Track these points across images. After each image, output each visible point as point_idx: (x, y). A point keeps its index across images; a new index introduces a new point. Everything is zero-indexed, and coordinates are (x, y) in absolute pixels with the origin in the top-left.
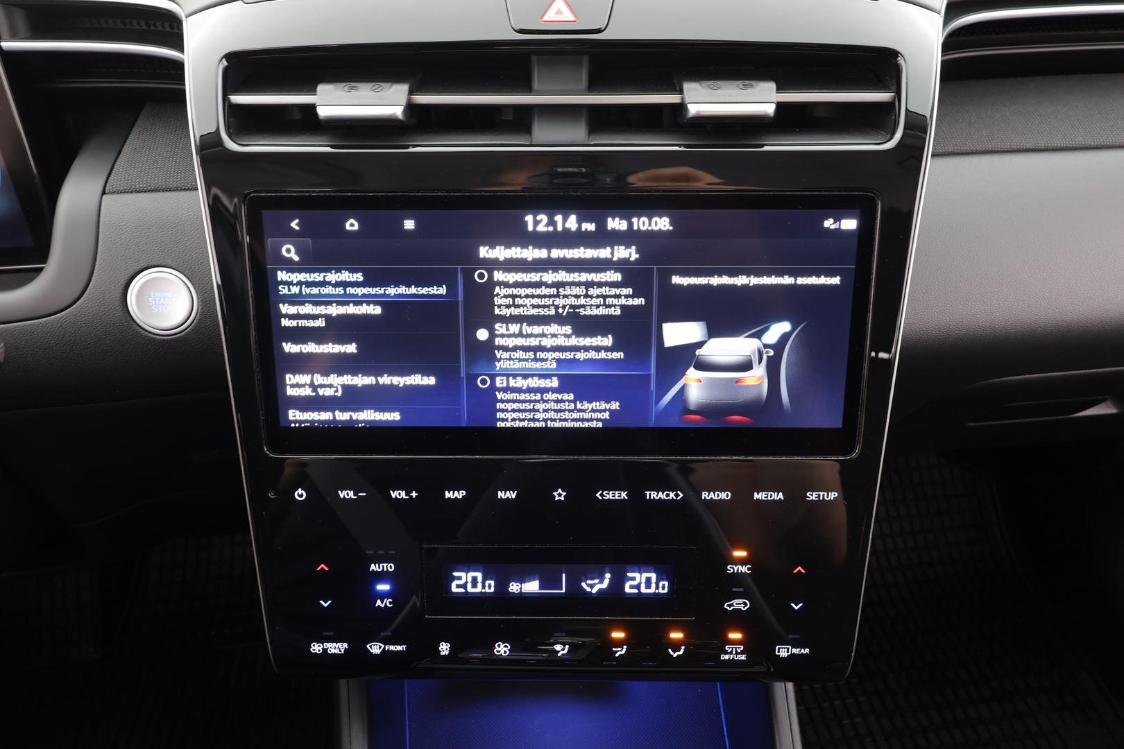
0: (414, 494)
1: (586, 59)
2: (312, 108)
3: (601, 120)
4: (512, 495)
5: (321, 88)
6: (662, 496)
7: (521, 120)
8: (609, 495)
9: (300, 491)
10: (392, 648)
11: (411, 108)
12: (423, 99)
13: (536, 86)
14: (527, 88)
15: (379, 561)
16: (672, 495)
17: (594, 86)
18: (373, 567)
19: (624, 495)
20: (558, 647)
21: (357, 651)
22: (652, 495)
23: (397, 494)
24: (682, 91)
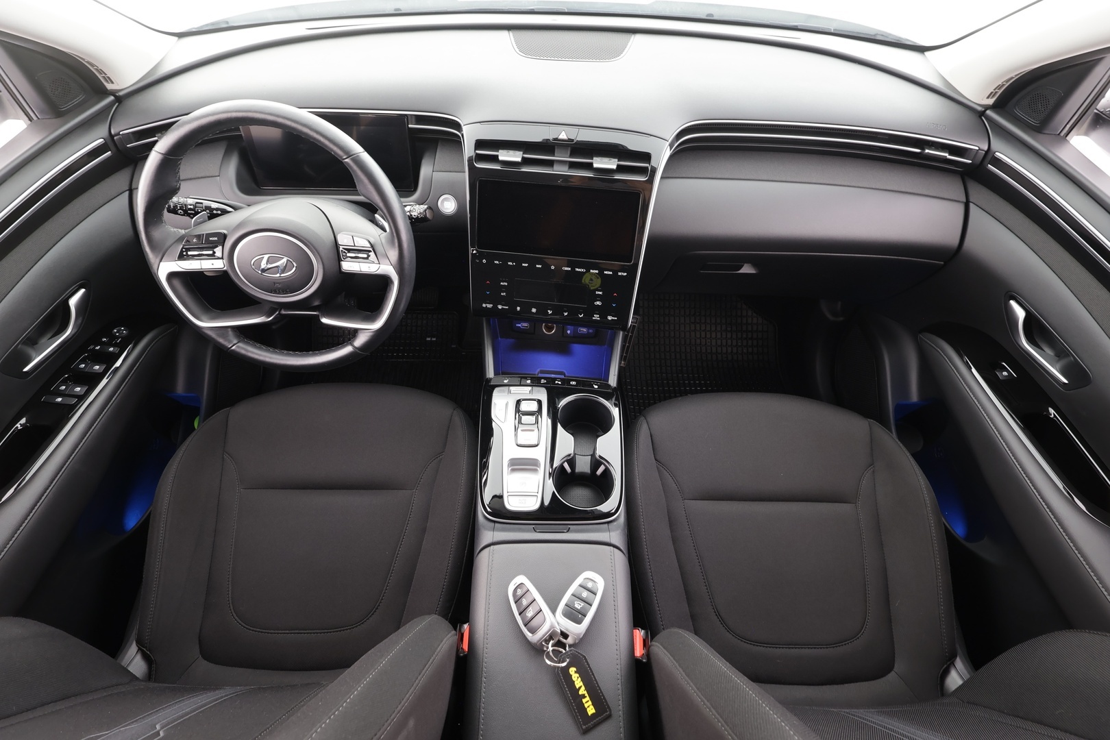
0: (514, 264)
1: (569, 149)
2: (497, 156)
3: (573, 165)
4: (540, 266)
5: (500, 151)
6: (580, 270)
7: (550, 164)
8: (566, 269)
10: (505, 307)
11: (523, 158)
12: (526, 156)
13: (556, 154)
14: (553, 155)
15: (503, 282)
17: (572, 155)
19: (570, 269)
21: (495, 307)
22: (577, 270)
23: (510, 263)
24: (593, 159)
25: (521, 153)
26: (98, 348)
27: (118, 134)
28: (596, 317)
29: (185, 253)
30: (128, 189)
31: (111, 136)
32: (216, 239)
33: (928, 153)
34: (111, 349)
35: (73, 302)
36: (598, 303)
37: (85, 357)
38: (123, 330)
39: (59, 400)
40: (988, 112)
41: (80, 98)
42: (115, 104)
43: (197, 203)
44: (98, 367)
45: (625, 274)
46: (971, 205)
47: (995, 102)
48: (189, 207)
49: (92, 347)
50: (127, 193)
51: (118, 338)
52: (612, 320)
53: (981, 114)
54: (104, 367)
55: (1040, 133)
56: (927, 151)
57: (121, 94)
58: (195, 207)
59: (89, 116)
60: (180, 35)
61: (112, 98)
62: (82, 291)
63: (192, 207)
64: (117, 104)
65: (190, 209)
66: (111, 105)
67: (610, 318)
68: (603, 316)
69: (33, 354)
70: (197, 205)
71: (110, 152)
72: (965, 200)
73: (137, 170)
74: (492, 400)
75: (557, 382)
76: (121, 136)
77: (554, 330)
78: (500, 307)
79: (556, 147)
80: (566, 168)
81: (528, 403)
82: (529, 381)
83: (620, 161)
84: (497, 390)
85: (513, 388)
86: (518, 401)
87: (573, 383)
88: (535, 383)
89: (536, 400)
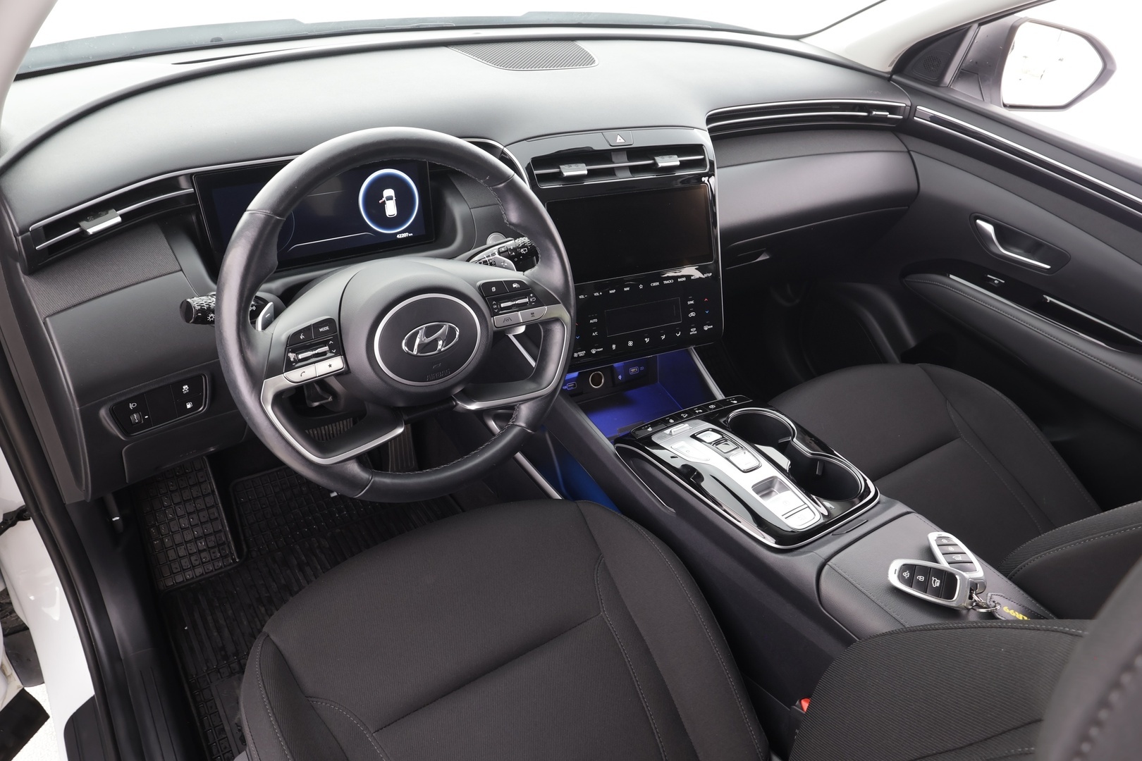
0: (601, 293)
1: (625, 153)
3: (634, 170)
4: (628, 289)
6: (668, 282)
7: (611, 172)
8: (654, 284)
10: (598, 350)
11: (588, 170)
12: (590, 167)
13: (614, 161)
14: (613, 163)
15: (592, 319)
16: (671, 281)
17: (630, 159)
18: (591, 321)
19: (658, 284)
20: (646, 339)
21: (588, 354)
23: (596, 294)
24: (654, 159)
25: (584, 165)
27: (26, 230)
28: (693, 331)
29: (292, 359)
32: (327, 328)
33: (876, 114)
36: (692, 314)
40: (894, 77)
45: (711, 274)
46: (911, 152)
47: (893, 68)
52: (709, 329)
53: (889, 79)
55: (939, 87)
56: (874, 113)
67: (706, 328)
68: (700, 329)
72: (906, 150)
74: (663, 448)
75: (697, 411)
76: (29, 233)
77: (603, 381)
78: (594, 351)
79: (612, 153)
80: (628, 173)
81: (705, 435)
82: (671, 421)
83: (679, 157)
84: (655, 439)
85: (667, 431)
86: (694, 437)
87: (712, 406)
88: (679, 420)
89: (707, 430)
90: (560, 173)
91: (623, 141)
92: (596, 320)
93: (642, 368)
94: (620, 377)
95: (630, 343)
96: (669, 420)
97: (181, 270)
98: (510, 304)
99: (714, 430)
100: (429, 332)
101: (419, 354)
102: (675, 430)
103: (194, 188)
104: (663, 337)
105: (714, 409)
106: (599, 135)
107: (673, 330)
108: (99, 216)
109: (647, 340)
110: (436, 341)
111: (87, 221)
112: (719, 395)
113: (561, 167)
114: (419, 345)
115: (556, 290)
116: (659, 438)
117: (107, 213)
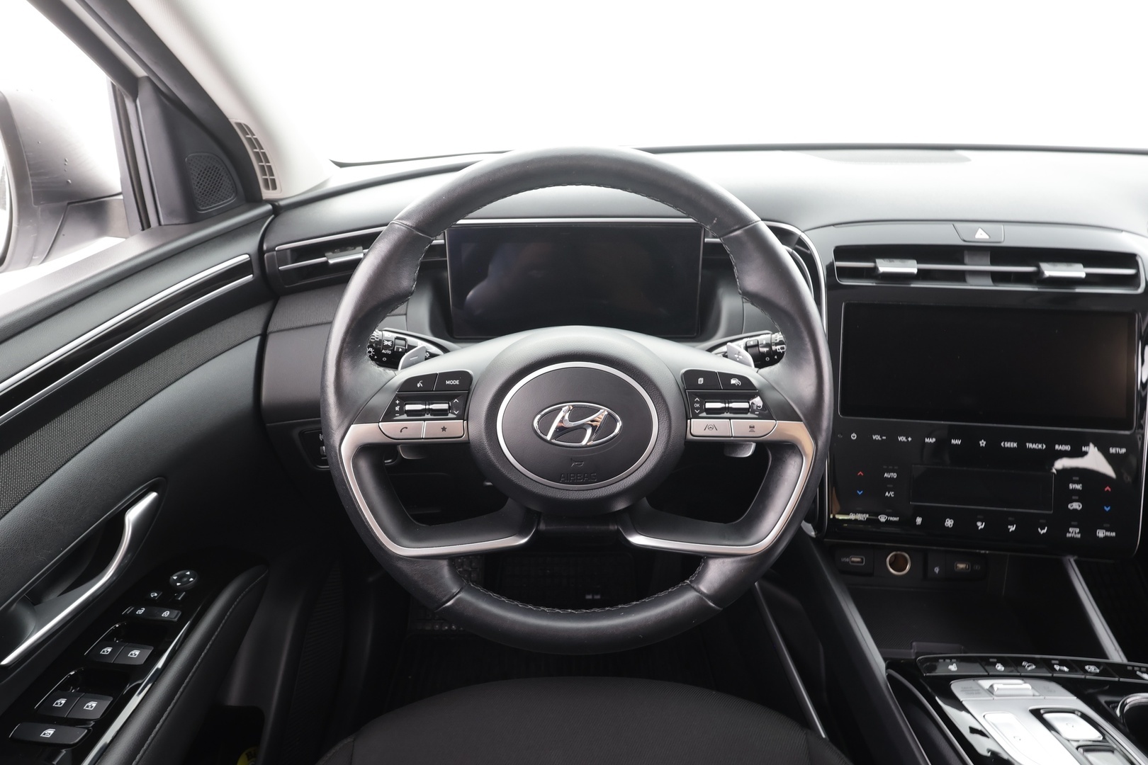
0: (910, 439)
1: (988, 254)
5: (880, 260)
6: (1034, 446)
7: (957, 276)
8: (1008, 445)
9: (854, 434)
10: (891, 519)
11: (919, 270)
12: (924, 266)
13: (967, 262)
14: (962, 263)
15: (889, 472)
16: (1040, 446)
17: (993, 263)
18: (886, 475)
19: (1015, 445)
20: (979, 524)
21: (873, 519)
22: (1030, 445)
23: (901, 439)
24: (1038, 267)
25: (915, 262)
26: (140, 612)
27: (273, 249)
28: (1075, 533)
29: (397, 408)
30: (259, 332)
31: (260, 251)
32: (457, 382)
34: (166, 614)
35: (132, 515)
36: (1076, 506)
37: (116, 633)
38: (189, 577)
39: (49, 732)
41: (231, 200)
42: (271, 215)
43: (397, 338)
44: (137, 652)
45: (1123, 451)
48: (386, 343)
49: (128, 611)
50: (257, 341)
51: (179, 591)
52: (1106, 537)
54: (148, 652)
57: (282, 203)
58: (394, 344)
59: (236, 224)
60: (341, 165)
61: (269, 207)
62: (153, 495)
63: (390, 343)
64: (273, 216)
65: (387, 347)
66: (264, 217)
67: (1101, 534)
68: (1088, 531)
69: (31, 624)
70: (397, 341)
71: (252, 275)
73: (277, 308)
74: (968, 711)
75: (1057, 667)
76: (275, 253)
77: (908, 567)
78: (883, 518)
79: (966, 252)
80: (989, 281)
81: (1064, 720)
82: (1000, 667)
83: (1085, 266)
84: (956, 687)
85: (986, 683)
86: (1037, 713)
87: (1092, 669)
88: (1014, 670)
89: (1072, 712)
90: (875, 268)
91: (987, 237)
92: (894, 475)
93: (977, 567)
94: (937, 570)
95: (949, 523)
96: (994, 664)
97: (406, 314)
98: (719, 405)
99: (1085, 717)
100: (576, 414)
101: (554, 441)
102: (1001, 686)
103: (445, 240)
104: (1012, 528)
105: (1096, 674)
106: (949, 226)
107: (1036, 522)
108: (345, 250)
109: (981, 525)
110: (582, 428)
111: (334, 252)
112: (1115, 654)
113: (878, 261)
114: (557, 428)
115: (800, 402)
116: (964, 690)
117: (355, 249)
